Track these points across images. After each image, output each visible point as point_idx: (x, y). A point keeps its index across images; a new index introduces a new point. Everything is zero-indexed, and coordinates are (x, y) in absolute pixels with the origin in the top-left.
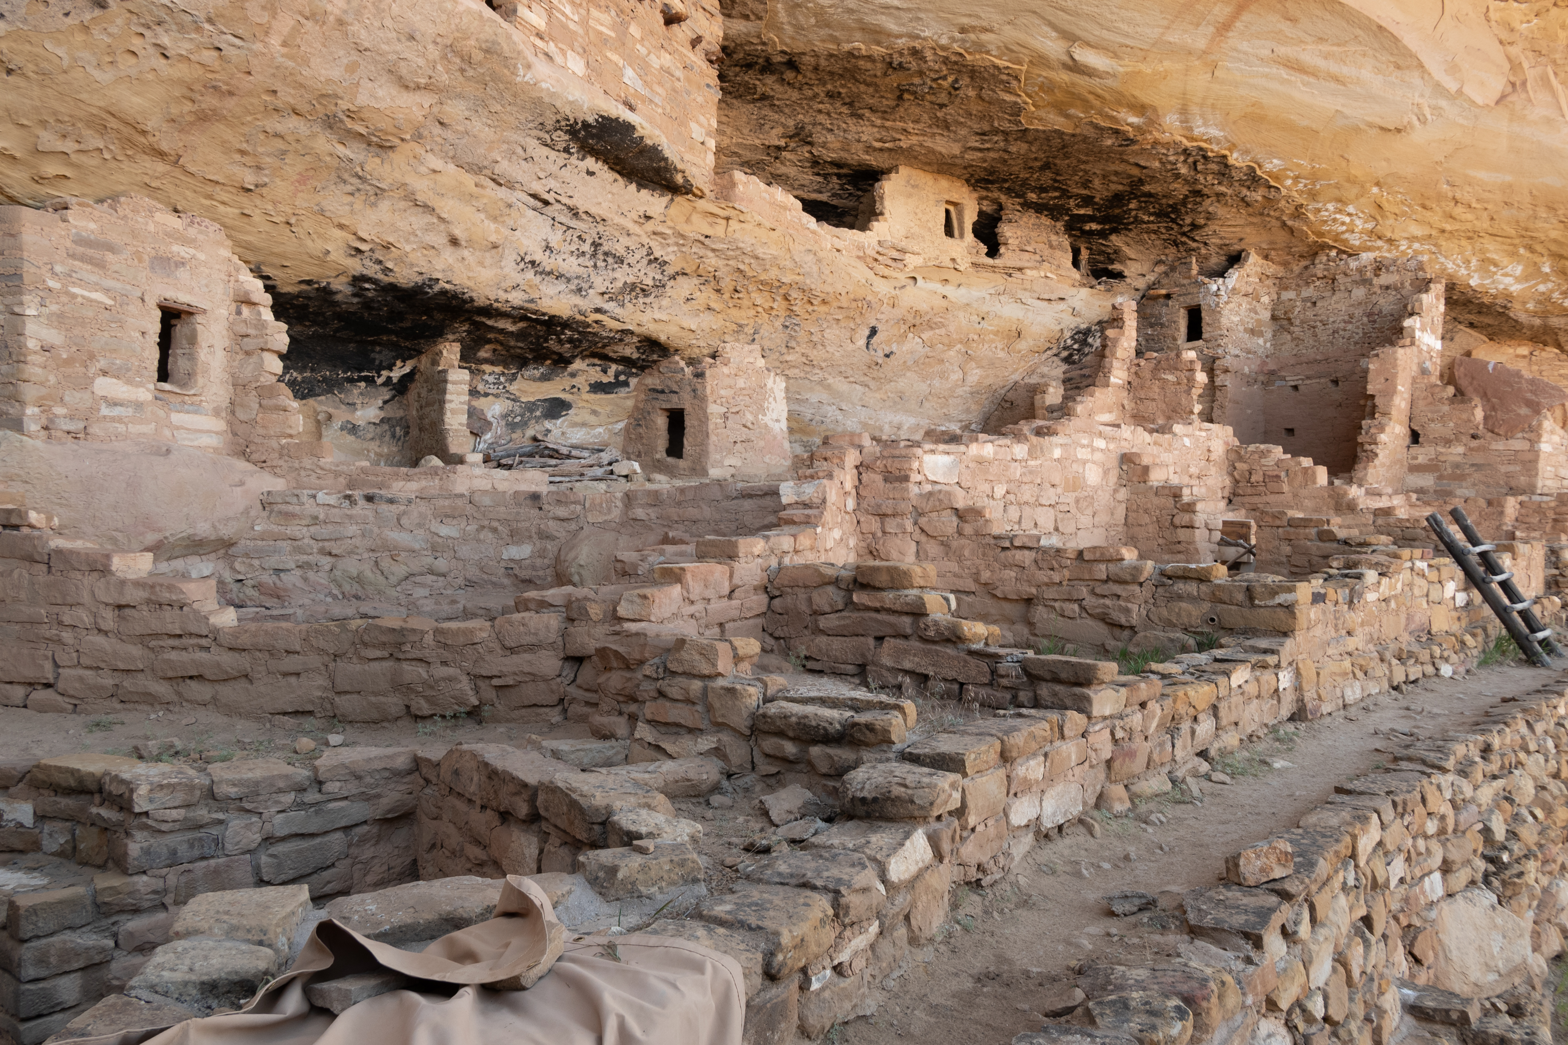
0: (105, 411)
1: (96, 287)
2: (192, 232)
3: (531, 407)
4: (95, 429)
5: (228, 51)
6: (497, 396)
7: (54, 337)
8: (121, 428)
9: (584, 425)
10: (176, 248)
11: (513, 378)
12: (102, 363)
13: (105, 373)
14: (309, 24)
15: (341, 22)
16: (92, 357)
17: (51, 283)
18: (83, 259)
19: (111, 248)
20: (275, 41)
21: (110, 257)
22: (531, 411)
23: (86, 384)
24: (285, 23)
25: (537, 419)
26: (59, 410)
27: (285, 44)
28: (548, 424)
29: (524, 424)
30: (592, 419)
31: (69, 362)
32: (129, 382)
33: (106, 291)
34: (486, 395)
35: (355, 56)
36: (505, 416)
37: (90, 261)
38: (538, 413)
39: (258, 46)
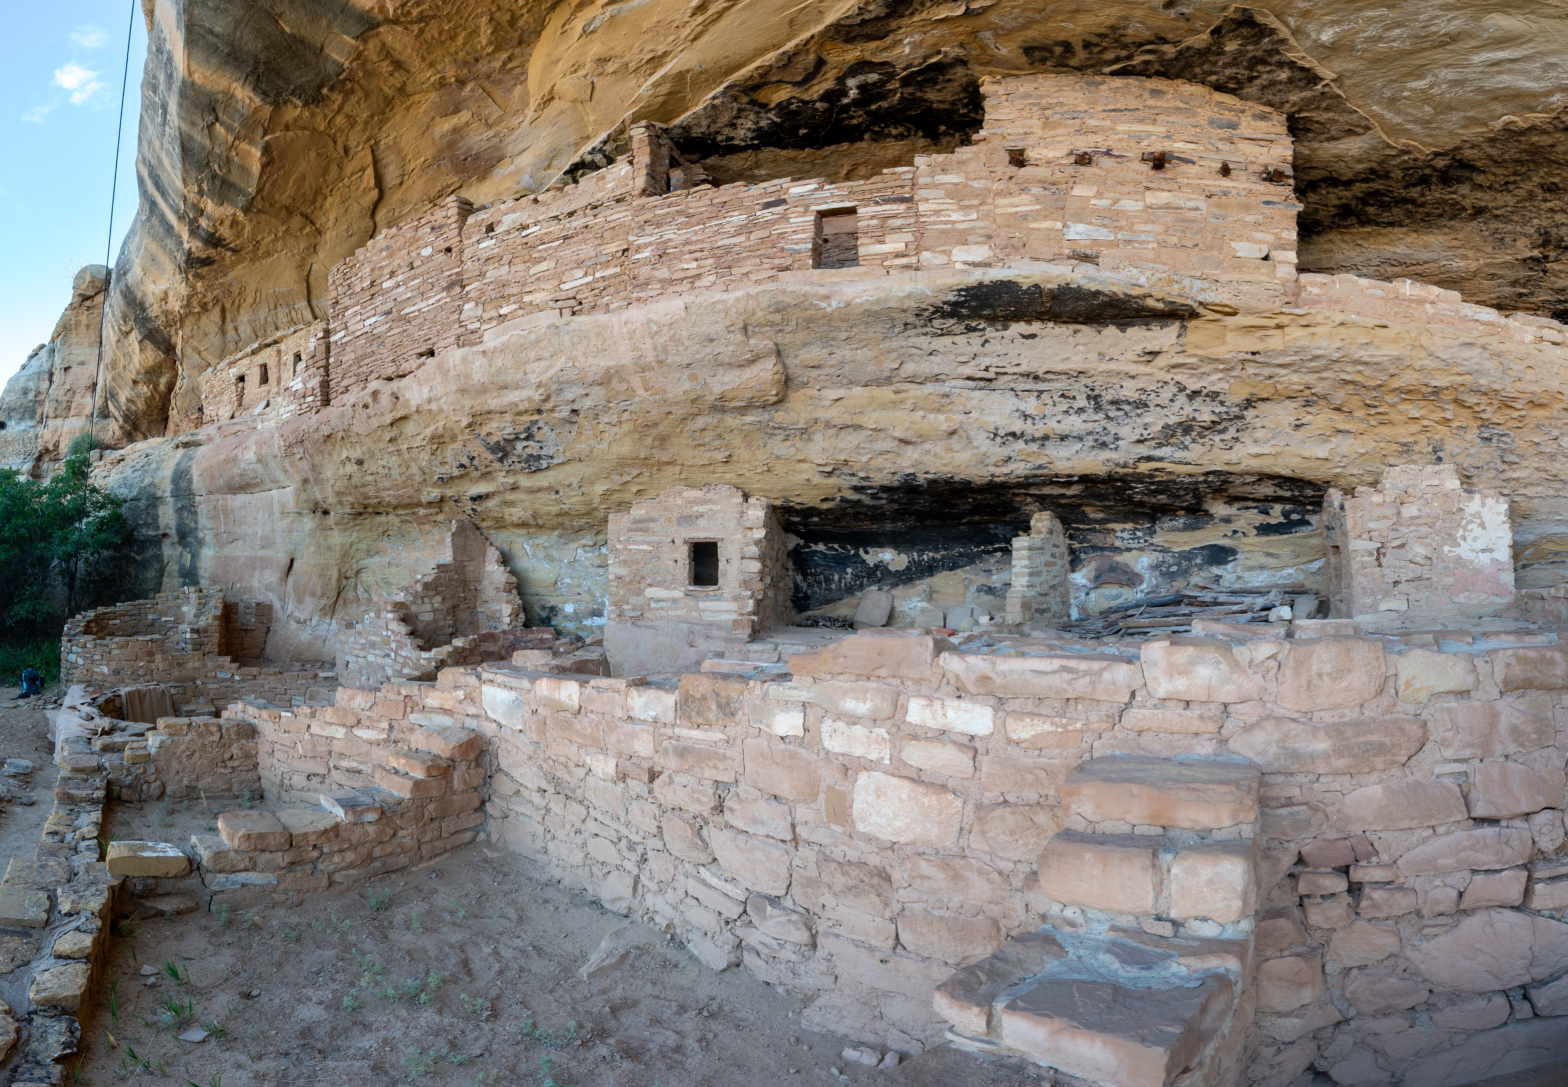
0: (653, 605)
1: (644, 542)
2: (709, 496)
3: (1188, 556)
4: (647, 615)
5: (630, 408)
6: (1141, 549)
7: (622, 571)
8: (664, 613)
9: (1262, 568)
10: (695, 509)
11: (1152, 532)
12: (649, 581)
13: (650, 585)
14: (648, 374)
15: (660, 362)
16: (643, 578)
17: (619, 546)
18: (636, 530)
19: (652, 520)
20: (641, 392)
21: (652, 525)
22: (1190, 560)
23: (640, 593)
24: (636, 382)
25: (1200, 567)
26: (626, 607)
27: (647, 390)
28: (1216, 570)
29: (1185, 573)
30: (1271, 561)
31: (630, 583)
32: (666, 588)
33: (649, 543)
34: (1129, 550)
35: (688, 372)
36: (1156, 567)
37: (641, 530)
38: (1198, 561)
39: (637, 399)
